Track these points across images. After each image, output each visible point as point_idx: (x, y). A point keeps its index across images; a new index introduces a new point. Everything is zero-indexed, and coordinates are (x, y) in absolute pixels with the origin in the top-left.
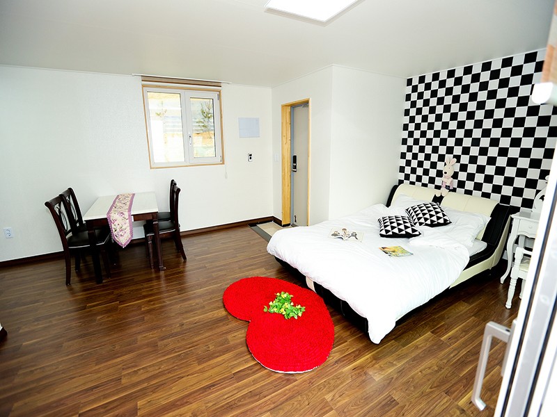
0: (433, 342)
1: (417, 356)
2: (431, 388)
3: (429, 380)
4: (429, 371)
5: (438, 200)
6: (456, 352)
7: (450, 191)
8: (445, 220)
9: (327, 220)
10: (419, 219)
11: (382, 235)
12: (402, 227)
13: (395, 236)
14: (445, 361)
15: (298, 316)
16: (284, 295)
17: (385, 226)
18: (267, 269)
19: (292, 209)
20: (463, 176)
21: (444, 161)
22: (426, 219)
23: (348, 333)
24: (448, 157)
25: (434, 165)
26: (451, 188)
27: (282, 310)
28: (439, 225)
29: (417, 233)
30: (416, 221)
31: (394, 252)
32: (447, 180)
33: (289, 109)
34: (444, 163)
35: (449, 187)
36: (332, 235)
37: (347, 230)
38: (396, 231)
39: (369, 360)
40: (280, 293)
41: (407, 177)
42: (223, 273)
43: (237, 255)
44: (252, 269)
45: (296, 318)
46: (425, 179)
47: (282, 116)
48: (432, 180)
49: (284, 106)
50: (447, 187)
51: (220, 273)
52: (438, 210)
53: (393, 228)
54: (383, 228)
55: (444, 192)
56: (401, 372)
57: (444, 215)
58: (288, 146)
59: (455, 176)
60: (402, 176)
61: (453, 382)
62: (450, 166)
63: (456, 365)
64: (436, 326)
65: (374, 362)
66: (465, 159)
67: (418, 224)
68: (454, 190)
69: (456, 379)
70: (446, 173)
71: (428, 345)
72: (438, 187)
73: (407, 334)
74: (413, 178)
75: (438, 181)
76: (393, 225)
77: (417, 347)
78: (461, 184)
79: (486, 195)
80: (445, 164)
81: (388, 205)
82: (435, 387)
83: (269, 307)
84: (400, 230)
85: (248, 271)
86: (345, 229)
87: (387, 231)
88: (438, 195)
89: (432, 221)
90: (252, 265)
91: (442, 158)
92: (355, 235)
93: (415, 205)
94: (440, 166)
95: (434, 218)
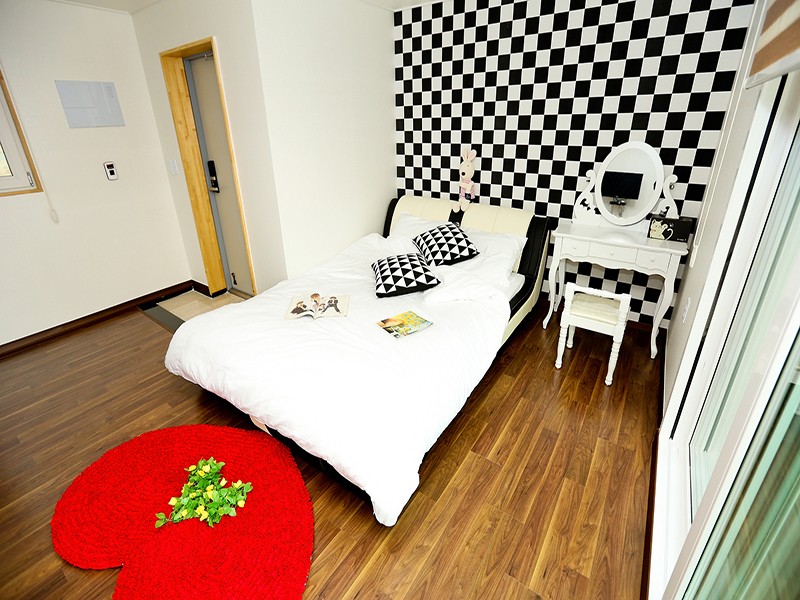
0: (478, 470)
1: (457, 512)
2: (487, 574)
3: (481, 557)
4: (479, 536)
5: (456, 217)
6: (511, 475)
7: (472, 201)
8: (471, 251)
9: (286, 279)
10: (434, 254)
11: (380, 295)
12: (410, 275)
13: (401, 291)
14: (499, 502)
15: (237, 508)
16: (207, 467)
17: (384, 278)
18: (173, 405)
19: (224, 262)
20: (486, 177)
21: (459, 155)
22: (444, 254)
23: (340, 508)
24: (465, 148)
25: (446, 162)
26: (473, 197)
27: (200, 510)
28: (463, 259)
29: (434, 282)
30: (430, 257)
31: (401, 325)
32: (466, 185)
33: (179, 64)
34: (459, 158)
35: (470, 195)
36: (293, 312)
37: (321, 296)
38: (402, 283)
39: (383, 558)
40: (196, 464)
41: (410, 184)
42: (65, 444)
43: (107, 386)
44: (142, 413)
45: (233, 513)
46: (436, 186)
47: (167, 79)
48: (445, 187)
49: (168, 57)
50: (468, 196)
51: (57, 448)
52: (460, 236)
53: (396, 279)
54: (380, 281)
55: (463, 203)
56: (438, 561)
57: (468, 243)
58: (192, 143)
59: (476, 177)
60: (401, 183)
61: (515, 542)
62: (468, 163)
63: (514, 503)
64: (477, 434)
65: (392, 557)
66: (487, 151)
67: (433, 263)
68: (476, 200)
69: (519, 533)
70: (463, 174)
71: (471, 481)
72: (455, 197)
73: (437, 470)
74: (418, 184)
75: (454, 187)
76: (396, 274)
77: (456, 492)
78: (485, 190)
79: (517, 204)
80: (462, 160)
81: (386, 234)
82: (492, 568)
83: (169, 510)
84: (408, 281)
85: (129, 420)
86: (316, 295)
87: (388, 287)
88: (456, 211)
89: (453, 255)
90: (140, 403)
91: (456, 150)
92: (333, 303)
93: (426, 230)
94: (455, 162)
95: (455, 250)
